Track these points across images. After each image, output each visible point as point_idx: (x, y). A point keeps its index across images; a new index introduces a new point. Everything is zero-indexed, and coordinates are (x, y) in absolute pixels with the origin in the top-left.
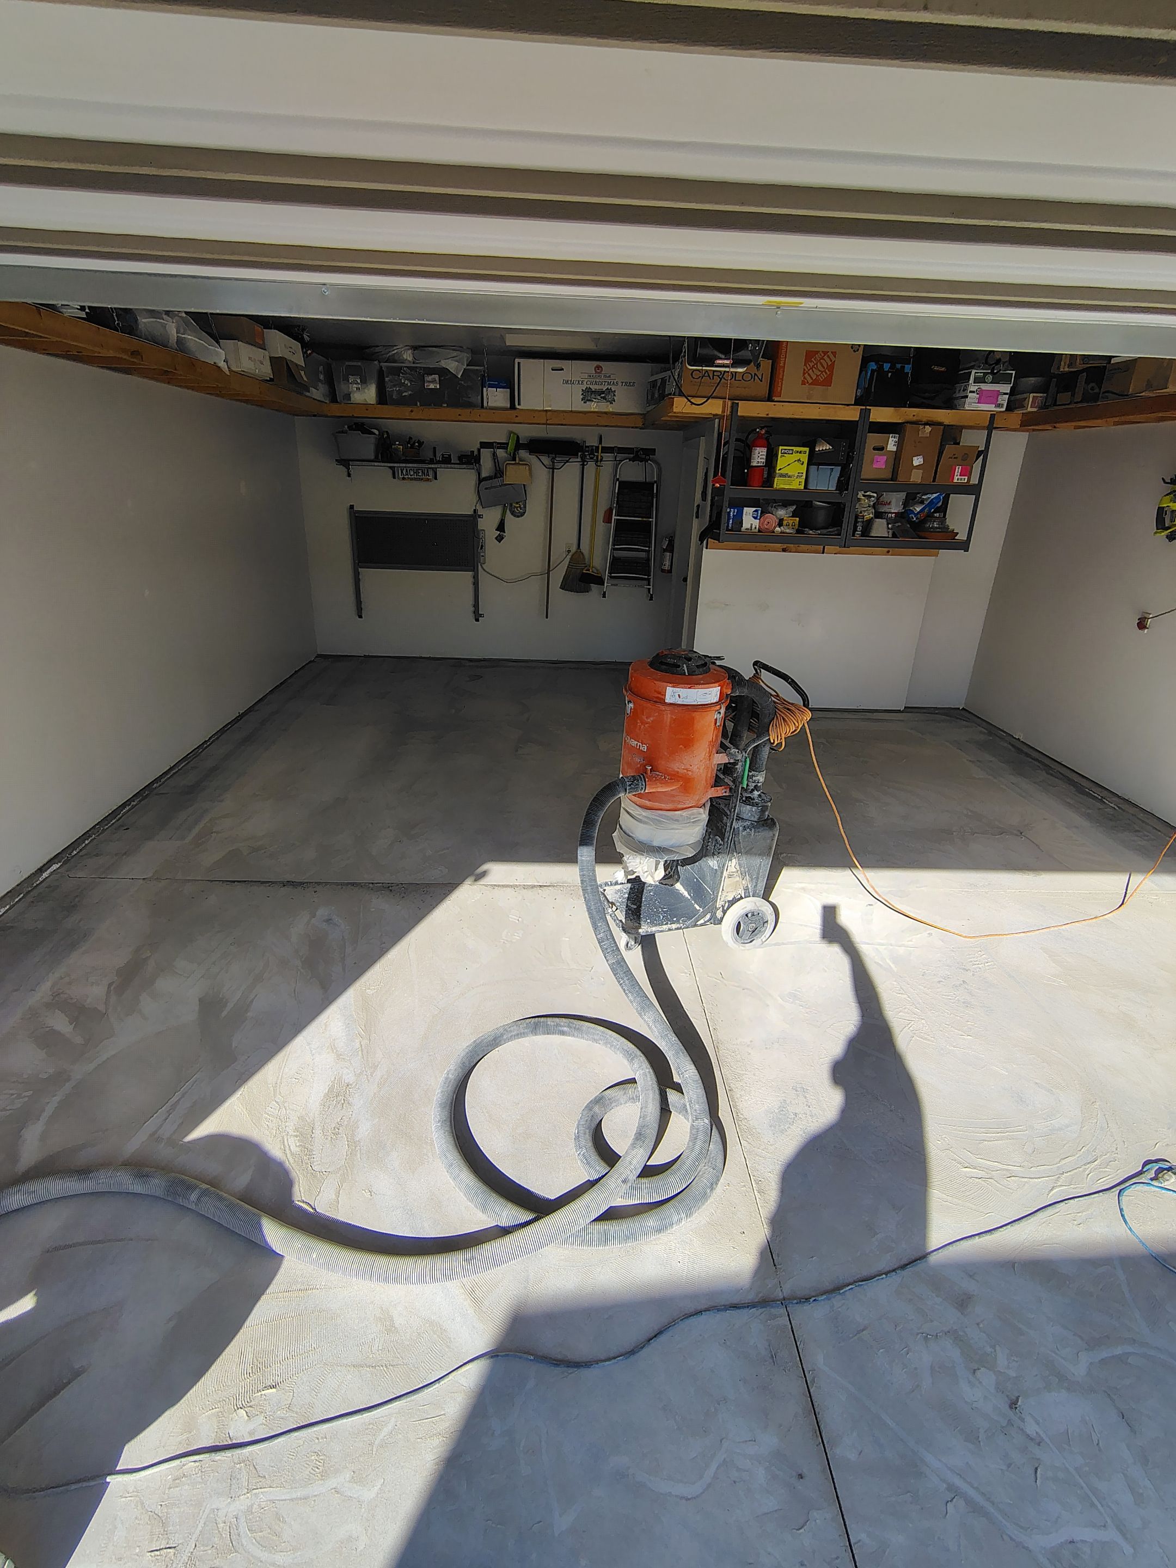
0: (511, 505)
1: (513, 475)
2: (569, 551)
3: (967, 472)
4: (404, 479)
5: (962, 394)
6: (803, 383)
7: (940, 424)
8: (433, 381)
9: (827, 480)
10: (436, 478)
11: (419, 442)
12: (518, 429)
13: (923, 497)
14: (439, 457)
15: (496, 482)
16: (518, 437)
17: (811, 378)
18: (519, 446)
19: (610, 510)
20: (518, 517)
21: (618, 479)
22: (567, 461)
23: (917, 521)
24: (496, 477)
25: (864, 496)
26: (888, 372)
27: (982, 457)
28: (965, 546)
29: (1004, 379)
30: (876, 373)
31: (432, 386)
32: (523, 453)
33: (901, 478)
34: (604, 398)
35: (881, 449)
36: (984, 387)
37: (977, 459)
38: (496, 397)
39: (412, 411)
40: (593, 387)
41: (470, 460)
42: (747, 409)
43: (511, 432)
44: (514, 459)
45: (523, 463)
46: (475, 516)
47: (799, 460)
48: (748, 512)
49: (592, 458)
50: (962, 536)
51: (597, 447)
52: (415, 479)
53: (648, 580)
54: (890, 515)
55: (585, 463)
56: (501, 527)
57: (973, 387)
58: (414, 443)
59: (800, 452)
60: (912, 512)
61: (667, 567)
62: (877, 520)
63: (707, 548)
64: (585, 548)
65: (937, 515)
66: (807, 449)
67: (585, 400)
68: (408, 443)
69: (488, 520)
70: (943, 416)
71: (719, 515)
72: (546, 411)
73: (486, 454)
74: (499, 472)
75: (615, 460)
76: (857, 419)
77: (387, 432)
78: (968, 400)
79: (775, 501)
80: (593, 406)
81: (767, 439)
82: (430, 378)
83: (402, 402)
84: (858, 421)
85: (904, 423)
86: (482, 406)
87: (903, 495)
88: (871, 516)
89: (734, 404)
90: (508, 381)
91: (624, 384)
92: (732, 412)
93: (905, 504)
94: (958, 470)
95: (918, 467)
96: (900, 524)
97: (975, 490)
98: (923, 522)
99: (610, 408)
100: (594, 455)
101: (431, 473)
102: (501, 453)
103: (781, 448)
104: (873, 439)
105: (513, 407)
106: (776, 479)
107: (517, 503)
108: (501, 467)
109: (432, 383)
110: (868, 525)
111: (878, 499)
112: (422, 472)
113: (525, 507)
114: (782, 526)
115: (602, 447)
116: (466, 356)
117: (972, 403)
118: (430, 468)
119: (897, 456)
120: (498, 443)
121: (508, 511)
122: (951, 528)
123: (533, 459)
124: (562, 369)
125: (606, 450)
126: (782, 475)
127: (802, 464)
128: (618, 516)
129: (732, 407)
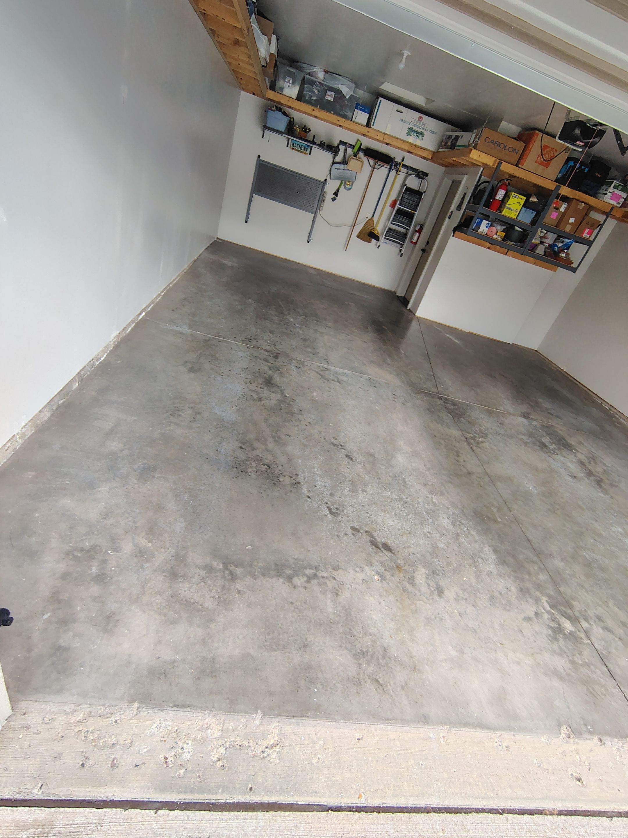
0: (345, 182)
1: (353, 165)
2: (367, 218)
4: (292, 148)
5: (605, 192)
6: (536, 162)
7: (588, 204)
9: (527, 217)
10: (310, 154)
11: (308, 129)
12: (363, 139)
13: (564, 240)
14: (317, 141)
15: (342, 166)
16: (361, 143)
17: (541, 160)
18: (360, 149)
19: (396, 201)
20: (347, 190)
21: (405, 185)
22: (382, 166)
24: (342, 163)
25: (540, 231)
27: (600, 227)
28: (574, 270)
31: (329, 99)
32: (361, 155)
33: (560, 227)
34: (418, 136)
35: (557, 209)
36: (616, 191)
37: (597, 227)
38: (361, 117)
39: (313, 110)
40: (415, 128)
41: (333, 149)
43: (358, 140)
44: (355, 156)
45: (359, 160)
46: (325, 182)
47: (519, 203)
48: (484, 223)
49: (395, 169)
50: (574, 265)
51: (400, 163)
52: (299, 151)
53: (403, 245)
54: (546, 244)
55: (391, 170)
56: (336, 194)
57: (611, 189)
58: (306, 129)
59: (521, 199)
60: (557, 246)
61: (414, 241)
62: (540, 245)
63: (453, 236)
64: (375, 219)
66: (525, 198)
67: (408, 134)
68: (303, 128)
69: (331, 188)
70: (591, 200)
73: (341, 149)
74: (344, 161)
75: (407, 174)
76: (553, 189)
77: (294, 118)
78: (606, 196)
80: (411, 139)
81: (508, 187)
82: (329, 93)
84: (553, 191)
85: (572, 198)
86: (351, 120)
87: (557, 236)
88: (538, 242)
91: (431, 132)
92: (496, 166)
93: (555, 241)
94: (587, 230)
95: (571, 224)
96: (549, 251)
97: (590, 244)
99: (420, 144)
100: (397, 167)
101: (308, 149)
102: (349, 150)
103: (513, 193)
104: (556, 202)
106: (505, 209)
107: (349, 182)
108: (347, 159)
109: (330, 97)
110: (535, 247)
111: (545, 234)
112: (304, 147)
113: (353, 185)
114: (497, 235)
115: (403, 164)
116: (353, 86)
117: (608, 198)
118: (308, 146)
119: (564, 214)
120: (350, 144)
121: (343, 185)
122: (571, 259)
123: (365, 159)
124: (402, 112)
125: (404, 166)
126: (509, 208)
127: (520, 205)
128: (399, 205)
129: (498, 163)
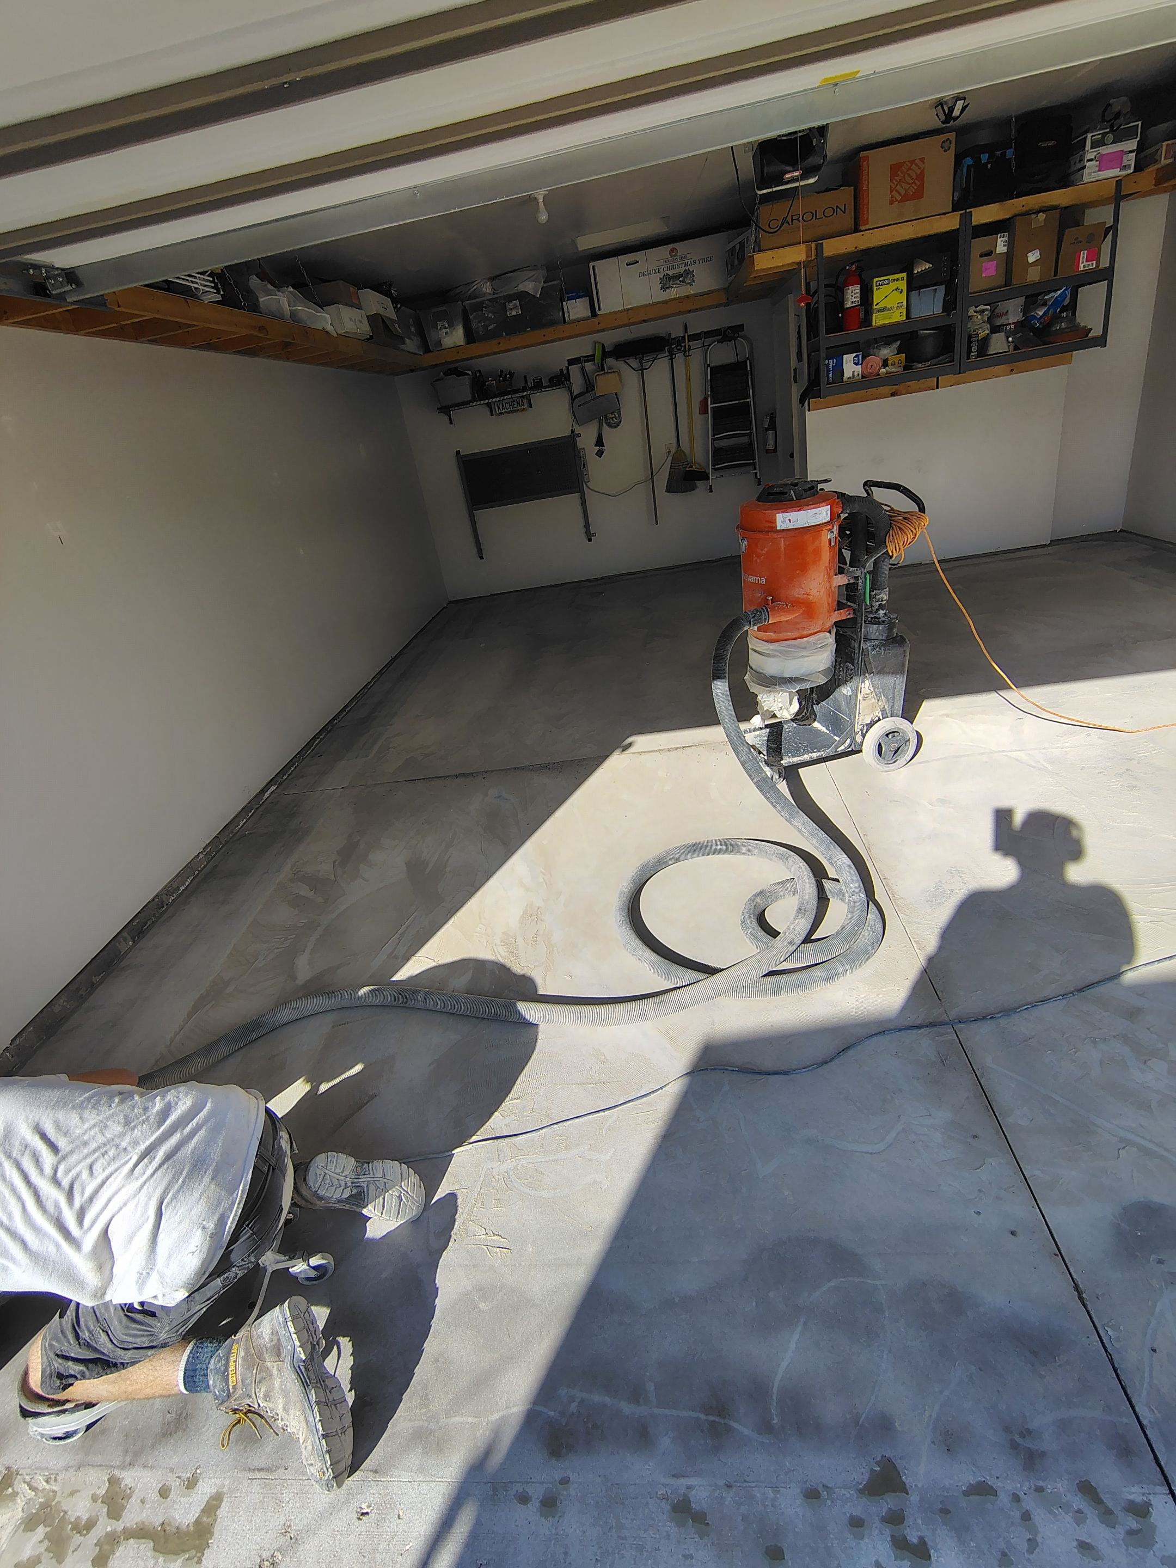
0: (606, 416)
1: (605, 385)
2: (669, 452)
3: (1094, 255)
4: (501, 413)
5: (1079, 166)
6: (892, 202)
7: (1055, 208)
8: (515, 308)
9: (930, 303)
10: (531, 407)
11: (510, 373)
12: (601, 337)
13: (1046, 297)
14: (531, 383)
16: (603, 345)
17: (900, 194)
18: (605, 354)
19: (706, 400)
20: (615, 427)
21: (709, 365)
22: (655, 359)
23: (1041, 326)
24: (587, 392)
25: (975, 312)
26: (986, 164)
27: (1111, 233)
28: (1101, 341)
29: (1130, 134)
30: (972, 170)
31: (514, 313)
32: (610, 361)
33: (1016, 281)
34: (683, 281)
35: (989, 254)
36: (1104, 150)
37: (1105, 238)
39: (499, 343)
40: (671, 273)
41: (560, 380)
42: (835, 247)
43: (595, 343)
44: (603, 369)
45: (612, 371)
46: (574, 436)
48: (848, 359)
49: (679, 350)
50: (1096, 332)
51: (684, 337)
52: (514, 411)
53: (754, 464)
54: (1008, 327)
55: (674, 356)
56: (599, 442)
57: (1090, 154)
58: (506, 375)
59: (897, 280)
60: (1034, 317)
61: (771, 447)
62: (994, 335)
63: (809, 410)
64: (685, 444)
65: (1064, 314)
66: (904, 275)
67: (664, 288)
68: (500, 377)
69: (586, 438)
70: (1059, 197)
71: (818, 371)
72: (628, 310)
73: (575, 370)
74: (589, 386)
75: (704, 346)
76: (958, 227)
77: (479, 371)
78: (1086, 171)
79: (876, 341)
80: (673, 293)
81: (860, 275)
82: (510, 305)
83: (489, 336)
84: (958, 229)
85: (1011, 217)
86: (565, 322)
87: (1021, 300)
88: (987, 332)
89: (819, 245)
90: (585, 289)
91: (701, 261)
92: (816, 255)
93: (1026, 310)
94: (1083, 255)
95: (1035, 263)
96: (1021, 334)
97: (1106, 275)
98: (1049, 325)
99: (691, 291)
100: (682, 346)
101: (525, 401)
102: (589, 366)
103: (875, 280)
104: (979, 245)
105: (594, 314)
106: (874, 316)
107: (612, 414)
108: (591, 381)
109: (514, 310)
110: (984, 344)
111: (992, 311)
112: (517, 403)
113: (620, 416)
114: (887, 365)
115: (688, 336)
116: (541, 274)
117: (1091, 173)
118: (523, 397)
119: (1009, 256)
120: (585, 357)
121: (604, 424)
122: (1082, 325)
123: (620, 365)
124: (638, 262)
125: (693, 337)
126: (880, 310)
127: (901, 293)
128: (713, 404)
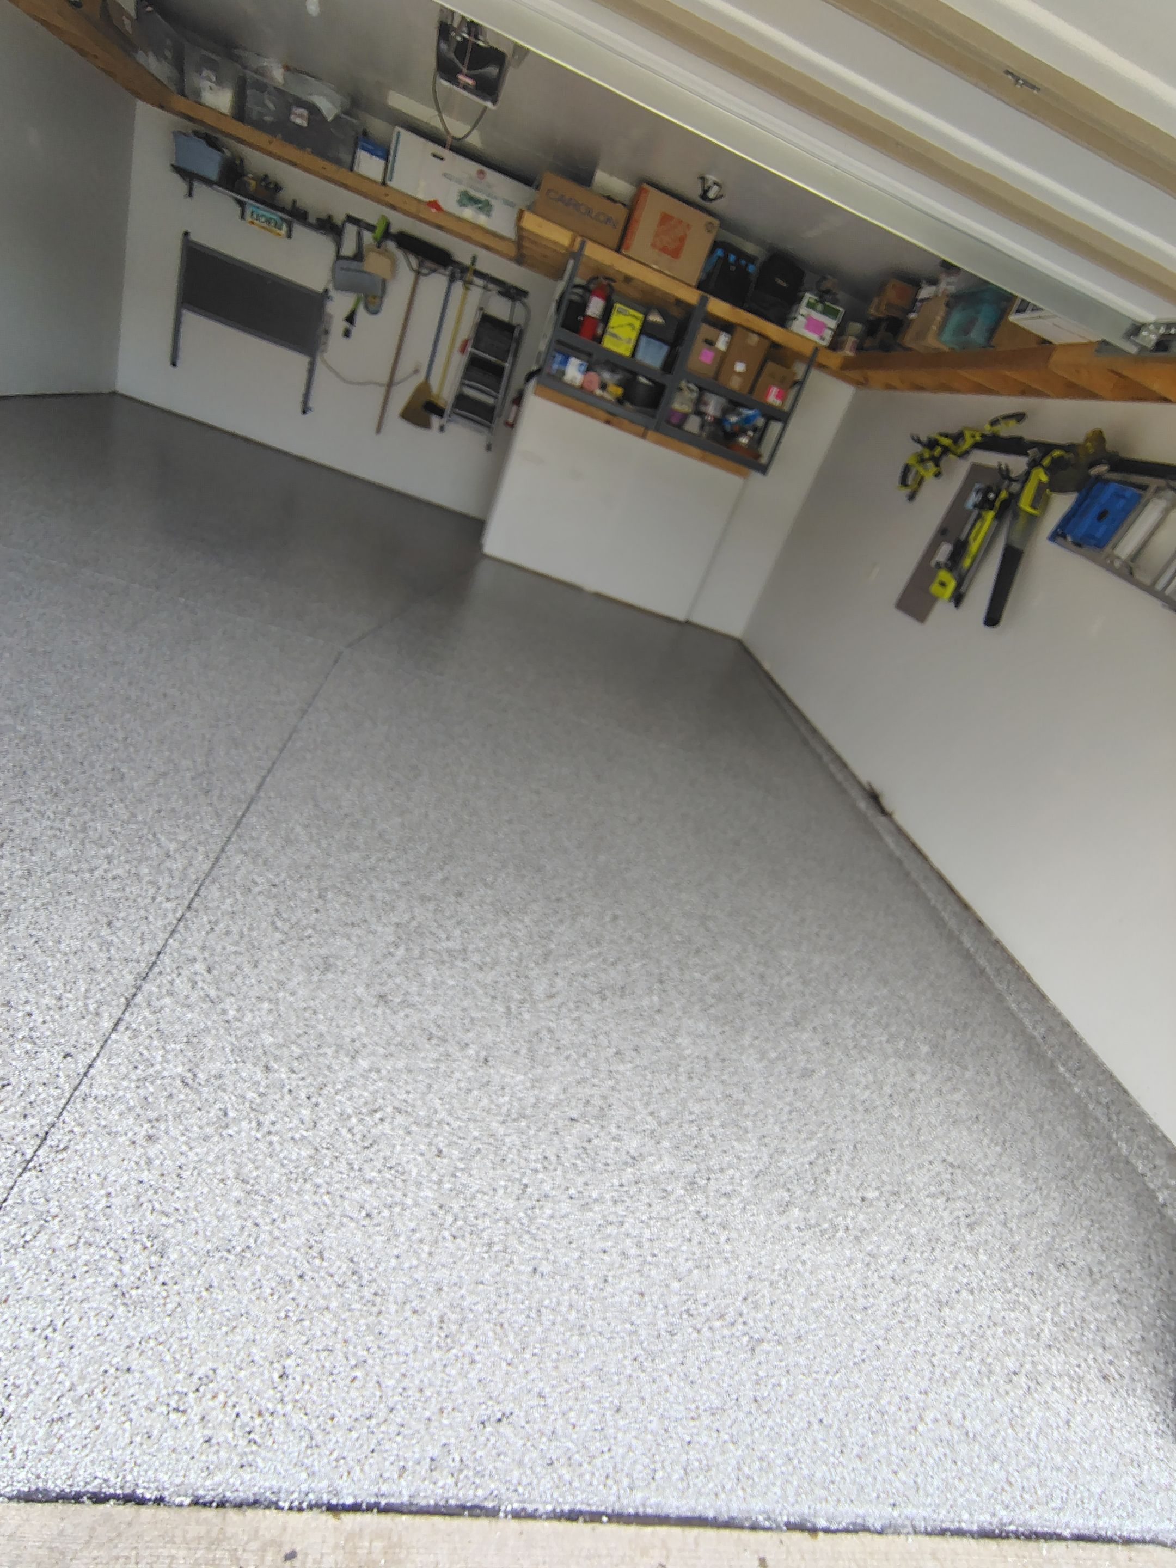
0: (367, 298)
1: (375, 264)
2: (416, 371)
3: (781, 396)
4: (253, 222)
7: (768, 337)
8: (301, 116)
11: (277, 186)
12: (389, 214)
14: (297, 211)
15: (354, 265)
16: (389, 224)
17: (662, 243)
18: (387, 235)
19: (468, 340)
20: (371, 313)
21: (482, 310)
22: (436, 271)
23: (730, 432)
24: (356, 260)
25: (686, 387)
26: (732, 265)
27: (798, 386)
28: (764, 469)
29: (832, 313)
30: (721, 262)
31: (298, 122)
32: (391, 245)
33: (723, 381)
34: (480, 209)
35: (713, 344)
36: (811, 313)
37: (793, 386)
38: (370, 165)
39: (272, 144)
40: (472, 193)
41: (331, 228)
43: (381, 215)
44: (379, 247)
45: (389, 255)
46: (325, 296)
47: (632, 325)
49: (460, 277)
50: (764, 460)
51: (470, 268)
52: (259, 226)
53: (491, 429)
54: (705, 416)
55: (454, 281)
56: (351, 319)
57: (803, 310)
58: (270, 183)
59: (635, 317)
60: (729, 421)
63: (530, 390)
65: (750, 433)
66: (641, 316)
67: (461, 203)
68: (262, 181)
70: (773, 331)
73: (351, 230)
74: (359, 256)
75: (485, 289)
76: (695, 303)
77: (239, 159)
78: (795, 322)
80: (466, 213)
82: (297, 111)
83: (262, 126)
85: (737, 325)
86: (351, 169)
87: (723, 400)
90: (384, 152)
91: (503, 201)
93: (724, 411)
94: (775, 390)
95: (739, 374)
96: (714, 428)
97: (785, 419)
98: (735, 434)
99: (486, 224)
100: (464, 275)
101: (287, 227)
102: (367, 235)
104: (706, 331)
105: (384, 183)
107: (373, 298)
108: (364, 252)
109: (299, 118)
110: (682, 419)
111: (700, 395)
112: (274, 221)
113: (381, 305)
115: (474, 269)
116: (342, 100)
117: (797, 325)
118: (283, 219)
120: (366, 223)
121: (361, 303)
122: (760, 453)
123: (400, 255)
124: (443, 159)
125: (478, 274)
126: (614, 336)
127: (634, 330)
128: (473, 349)
129: (580, 244)
